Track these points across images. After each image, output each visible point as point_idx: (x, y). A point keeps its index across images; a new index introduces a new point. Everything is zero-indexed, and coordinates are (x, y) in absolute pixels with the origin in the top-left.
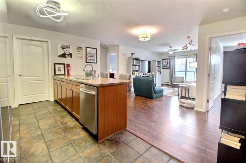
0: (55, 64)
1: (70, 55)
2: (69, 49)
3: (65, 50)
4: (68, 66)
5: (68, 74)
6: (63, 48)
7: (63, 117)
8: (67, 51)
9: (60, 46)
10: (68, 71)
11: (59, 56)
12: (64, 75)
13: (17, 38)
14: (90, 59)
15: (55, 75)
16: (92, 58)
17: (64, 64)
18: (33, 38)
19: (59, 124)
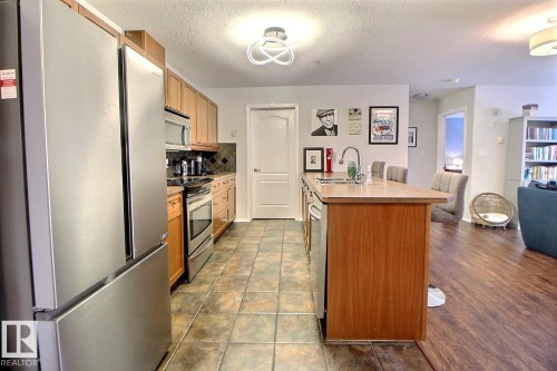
0: (305, 150)
1: (335, 129)
2: (331, 117)
3: (324, 119)
4: (329, 152)
5: (329, 171)
6: (320, 117)
7: (297, 257)
8: (328, 122)
9: (314, 112)
10: (329, 162)
11: (314, 134)
12: (322, 171)
13: (252, 109)
14: (379, 133)
15: (306, 171)
16: (385, 132)
17: (322, 149)
18: (273, 105)
19: (282, 269)
